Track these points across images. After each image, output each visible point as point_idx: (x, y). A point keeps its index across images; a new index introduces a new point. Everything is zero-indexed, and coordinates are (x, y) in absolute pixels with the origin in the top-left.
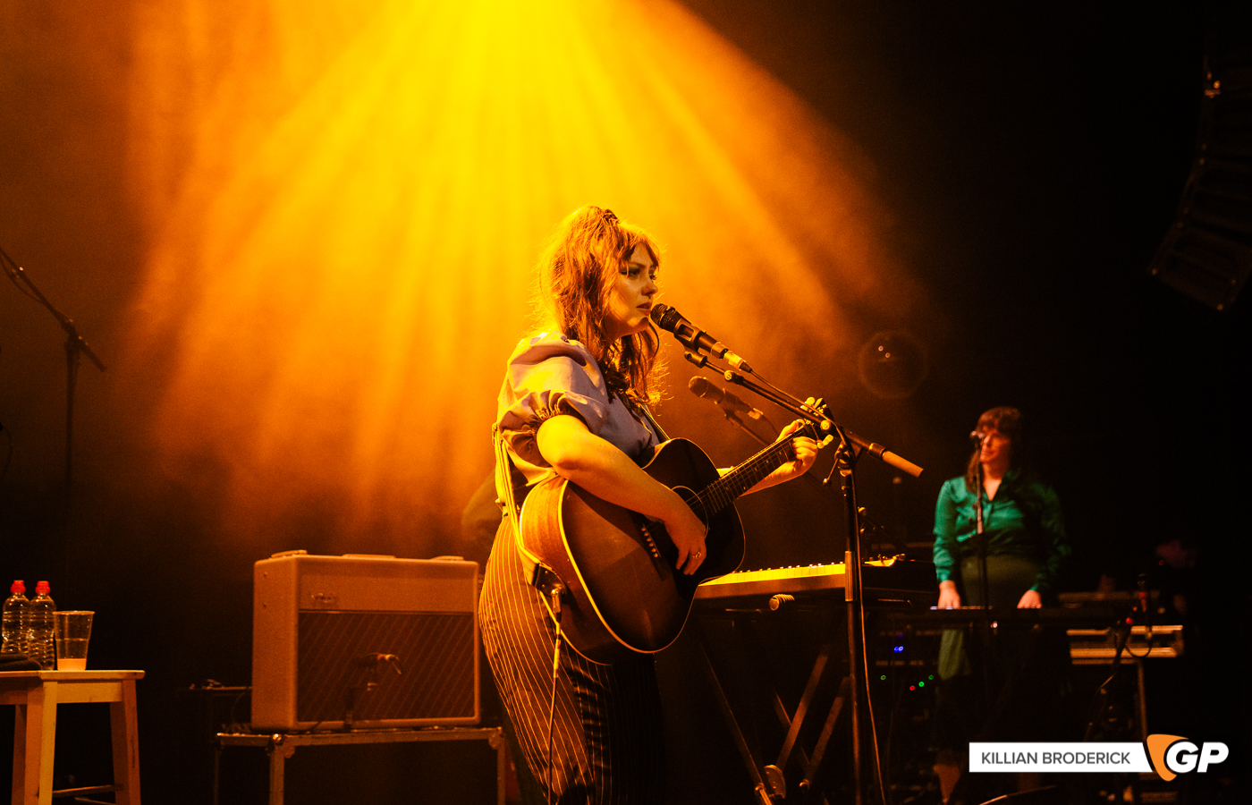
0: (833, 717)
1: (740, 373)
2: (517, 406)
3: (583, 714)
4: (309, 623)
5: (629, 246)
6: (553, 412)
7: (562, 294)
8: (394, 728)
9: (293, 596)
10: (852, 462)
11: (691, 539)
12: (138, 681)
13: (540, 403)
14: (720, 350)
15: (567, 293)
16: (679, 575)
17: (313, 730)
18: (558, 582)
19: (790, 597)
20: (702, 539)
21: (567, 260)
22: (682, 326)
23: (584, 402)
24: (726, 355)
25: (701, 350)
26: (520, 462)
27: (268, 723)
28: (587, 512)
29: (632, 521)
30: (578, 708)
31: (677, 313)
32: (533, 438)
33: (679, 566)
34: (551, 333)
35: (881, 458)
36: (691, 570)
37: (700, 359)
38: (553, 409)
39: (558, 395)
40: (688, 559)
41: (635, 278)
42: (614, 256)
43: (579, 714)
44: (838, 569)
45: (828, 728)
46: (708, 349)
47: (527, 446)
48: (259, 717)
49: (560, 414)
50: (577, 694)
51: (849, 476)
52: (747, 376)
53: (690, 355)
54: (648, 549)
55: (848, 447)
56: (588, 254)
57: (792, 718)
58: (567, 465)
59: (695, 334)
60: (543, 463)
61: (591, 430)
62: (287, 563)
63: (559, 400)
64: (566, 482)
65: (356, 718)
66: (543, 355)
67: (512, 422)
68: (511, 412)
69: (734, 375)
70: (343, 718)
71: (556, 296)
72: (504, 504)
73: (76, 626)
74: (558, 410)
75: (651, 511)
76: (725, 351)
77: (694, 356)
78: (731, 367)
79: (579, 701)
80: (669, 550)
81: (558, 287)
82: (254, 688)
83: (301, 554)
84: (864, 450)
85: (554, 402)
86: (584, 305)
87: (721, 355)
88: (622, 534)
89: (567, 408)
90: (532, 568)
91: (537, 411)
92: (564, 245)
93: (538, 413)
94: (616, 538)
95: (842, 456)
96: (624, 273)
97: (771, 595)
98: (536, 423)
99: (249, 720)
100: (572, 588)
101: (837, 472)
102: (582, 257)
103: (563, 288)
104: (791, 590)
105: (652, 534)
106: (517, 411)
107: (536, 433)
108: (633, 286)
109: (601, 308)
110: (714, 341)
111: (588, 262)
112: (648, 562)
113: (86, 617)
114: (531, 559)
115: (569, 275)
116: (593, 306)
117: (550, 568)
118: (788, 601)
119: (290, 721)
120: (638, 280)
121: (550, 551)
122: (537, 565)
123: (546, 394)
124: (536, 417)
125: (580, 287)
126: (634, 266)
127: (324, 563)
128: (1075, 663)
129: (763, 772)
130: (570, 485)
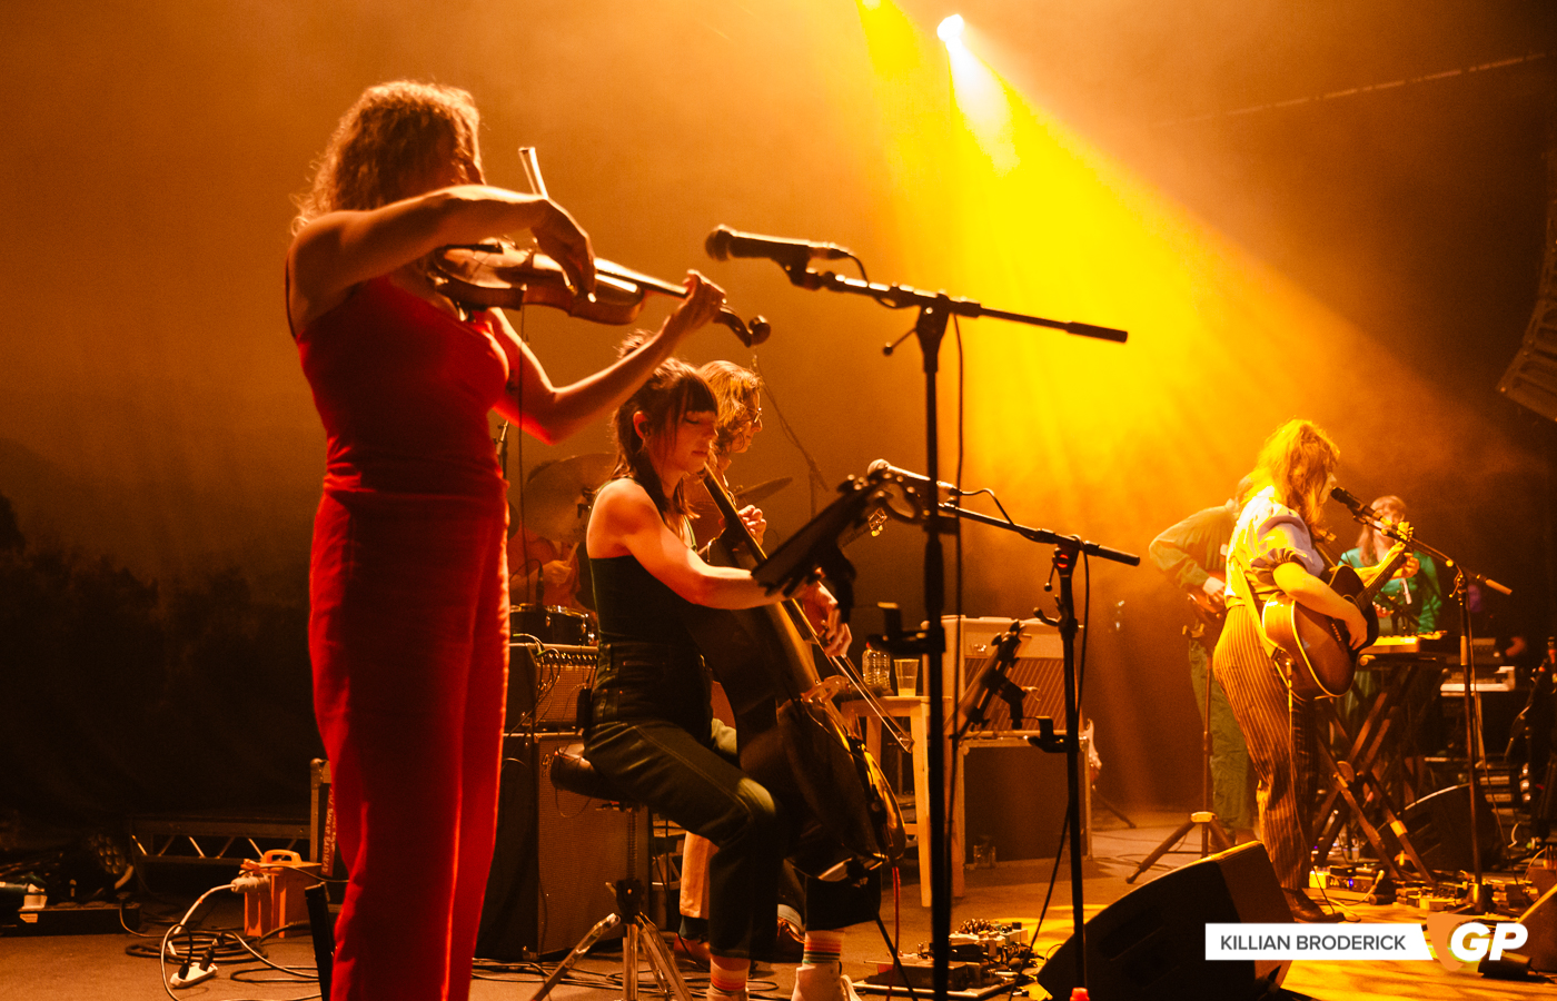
2: (1264, 554)
4: (971, 664)
6: (1286, 560)
11: (1359, 631)
13: (1279, 555)
16: (1349, 649)
18: (1290, 660)
28: (1307, 618)
29: (1327, 621)
32: (1271, 573)
34: (1281, 510)
39: (1291, 552)
49: (1291, 562)
54: (1336, 640)
58: (1298, 594)
61: (1308, 572)
63: (1291, 554)
64: (1294, 603)
66: (1274, 522)
67: (1259, 563)
68: (1260, 559)
70: (992, 729)
73: (906, 668)
74: (1289, 559)
75: (1335, 613)
80: (1346, 635)
85: (1288, 555)
88: (1322, 630)
89: (1296, 559)
90: (1273, 650)
94: (1319, 632)
98: (1275, 565)
100: (1298, 661)
106: (1264, 557)
107: (1274, 571)
112: (1334, 644)
113: (912, 663)
114: (1270, 646)
117: (1285, 650)
121: (1285, 641)
123: (1283, 550)
124: (1275, 562)
127: (978, 624)
128: (1443, 694)
129: (1337, 766)
130: (1299, 605)
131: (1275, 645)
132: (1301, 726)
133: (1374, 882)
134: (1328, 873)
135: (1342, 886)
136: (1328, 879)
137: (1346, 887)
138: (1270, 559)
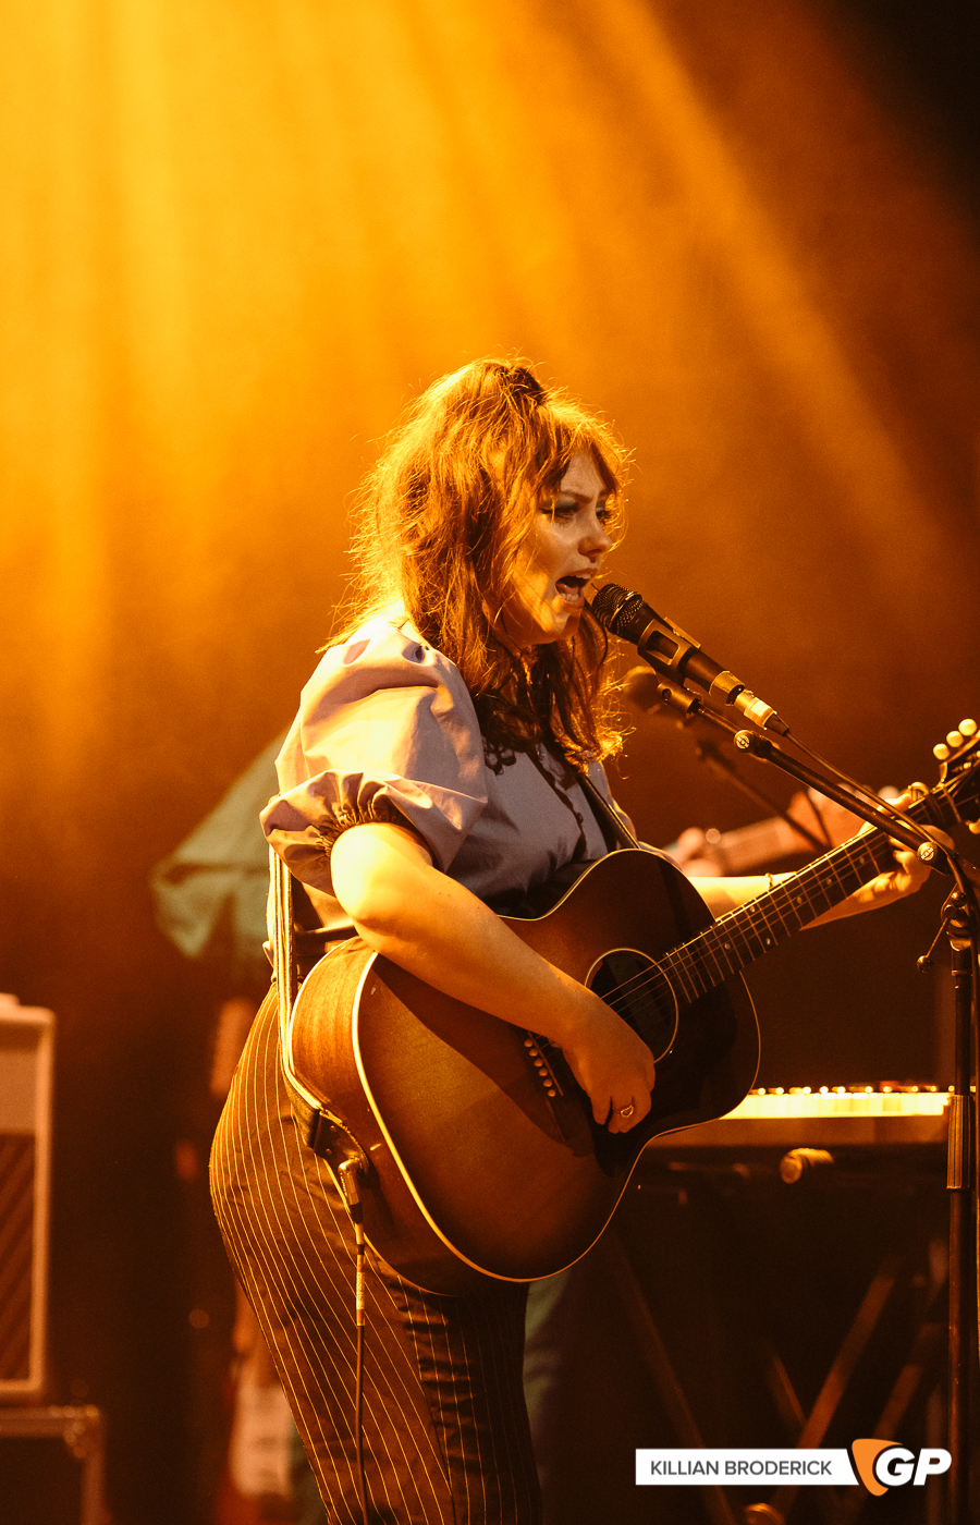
1: (766, 736)
2: (299, 794)
3: (421, 1361)
5: (558, 461)
6: (364, 815)
7: (422, 547)
10: (972, 926)
11: (615, 1085)
14: (729, 688)
15: (431, 544)
18: (353, 1147)
19: (823, 1155)
21: (433, 478)
22: (656, 635)
23: (428, 802)
24: (741, 699)
25: (688, 682)
30: (411, 1352)
31: (646, 607)
32: (325, 852)
37: (688, 702)
38: (365, 809)
39: (376, 784)
40: (611, 1114)
41: (568, 520)
42: (529, 476)
43: (414, 1363)
46: (705, 683)
47: (312, 863)
49: (376, 821)
50: (408, 1326)
51: (966, 952)
52: (780, 743)
53: (666, 690)
54: (538, 1082)
56: (476, 471)
58: (373, 925)
59: (680, 652)
61: (435, 862)
63: (376, 795)
67: (288, 820)
68: (286, 805)
69: (753, 740)
71: (409, 550)
74: (372, 812)
76: (738, 690)
77: (677, 695)
78: (748, 723)
79: (412, 1338)
81: (413, 534)
85: (368, 797)
86: (461, 574)
87: (731, 698)
89: (390, 812)
90: (308, 1115)
91: (335, 807)
92: (429, 445)
93: (337, 813)
95: (955, 914)
96: (548, 512)
97: (786, 1149)
98: (331, 829)
100: (376, 1160)
101: (945, 941)
102: (463, 475)
103: (422, 535)
104: (827, 1140)
105: (544, 1054)
106: (297, 804)
107: (331, 847)
108: (562, 537)
109: (497, 584)
110: (717, 670)
111: (476, 489)
115: (435, 511)
116: (482, 577)
117: (338, 1121)
118: (820, 1165)
120: (572, 525)
122: (316, 1112)
123: (353, 781)
124: (331, 819)
125: (455, 538)
126: (569, 500)
130: (384, 968)
131: (316, 1104)
132: (443, 1367)
138: (316, 808)
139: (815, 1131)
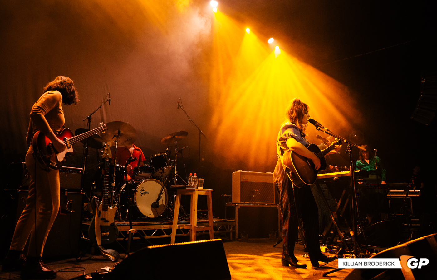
0: (347, 203)
1: (327, 131)
2: (283, 136)
4: (242, 184)
8: (259, 204)
9: (239, 179)
10: (351, 148)
11: (317, 163)
12: (212, 192)
17: (243, 204)
18: (291, 171)
20: (320, 163)
22: (315, 122)
23: (296, 136)
24: (324, 128)
25: (319, 127)
26: (283, 148)
27: (235, 202)
28: (296, 157)
29: (305, 159)
31: (314, 120)
32: (285, 142)
33: (315, 168)
34: (288, 123)
35: (357, 147)
36: (317, 169)
37: (319, 129)
39: (291, 134)
40: (317, 167)
44: (348, 172)
45: (346, 205)
46: (320, 127)
47: (284, 144)
48: (233, 201)
51: (350, 151)
52: (328, 132)
53: (317, 128)
54: (309, 165)
55: (350, 145)
57: (338, 203)
58: (292, 148)
59: (317, 124)
60: (287, 148)
61: (297, 141)
62: (238, 173)
64: (292, 151)
65: (251, 202)
66: (287, 127)
67: (281, 139)
68: (281, 137)
70: (249, 202)
72: (279, 156)
73: (201, 181)
74: (291, 137)
76: (324, 127)
78: (325, 130)
80: (313, 165)
82: (233, 196)
83: (241, 171)
84: (354, 146)
85: (290, 135)
87: (323, 128)
88: (303, 161)
89: (292, 137)
90: (285, 168)
95: (349, 147)
97: (334, 178)
98: (286, 139)
99: (232, 202)
100: (294, 172)
101: (348, 150)
104: (338, 176)
105: (309, 162)
106: (283, 137)
110: (321, 125)
112: (308, 167)
113: (202, 180)
114: (285, 167)
118: (337, 179)
119: (239, 202)
121: (289, 165)
123: (288, 134)
124: (286, 138)
127: (245, 173)
129: (332, 213)
130: (293, 152)
131: (286, 167)
133: (338, 251)
134: (326, 247)
135: (330, 252)
136: (326, 249)
137: (331, 252)
138: (284, 137)
139: (336, 176)
